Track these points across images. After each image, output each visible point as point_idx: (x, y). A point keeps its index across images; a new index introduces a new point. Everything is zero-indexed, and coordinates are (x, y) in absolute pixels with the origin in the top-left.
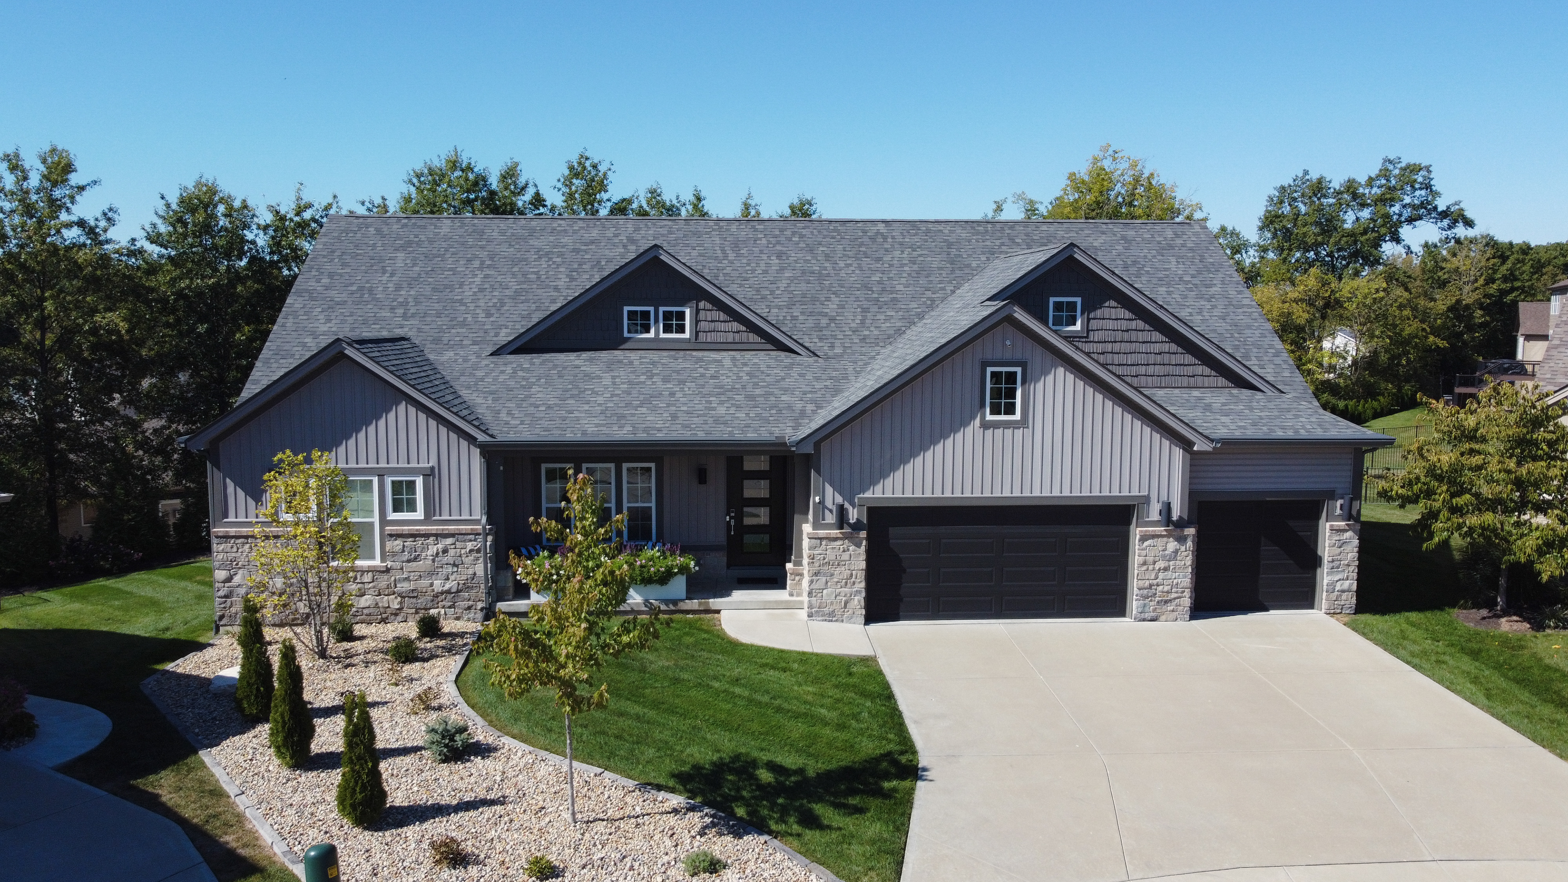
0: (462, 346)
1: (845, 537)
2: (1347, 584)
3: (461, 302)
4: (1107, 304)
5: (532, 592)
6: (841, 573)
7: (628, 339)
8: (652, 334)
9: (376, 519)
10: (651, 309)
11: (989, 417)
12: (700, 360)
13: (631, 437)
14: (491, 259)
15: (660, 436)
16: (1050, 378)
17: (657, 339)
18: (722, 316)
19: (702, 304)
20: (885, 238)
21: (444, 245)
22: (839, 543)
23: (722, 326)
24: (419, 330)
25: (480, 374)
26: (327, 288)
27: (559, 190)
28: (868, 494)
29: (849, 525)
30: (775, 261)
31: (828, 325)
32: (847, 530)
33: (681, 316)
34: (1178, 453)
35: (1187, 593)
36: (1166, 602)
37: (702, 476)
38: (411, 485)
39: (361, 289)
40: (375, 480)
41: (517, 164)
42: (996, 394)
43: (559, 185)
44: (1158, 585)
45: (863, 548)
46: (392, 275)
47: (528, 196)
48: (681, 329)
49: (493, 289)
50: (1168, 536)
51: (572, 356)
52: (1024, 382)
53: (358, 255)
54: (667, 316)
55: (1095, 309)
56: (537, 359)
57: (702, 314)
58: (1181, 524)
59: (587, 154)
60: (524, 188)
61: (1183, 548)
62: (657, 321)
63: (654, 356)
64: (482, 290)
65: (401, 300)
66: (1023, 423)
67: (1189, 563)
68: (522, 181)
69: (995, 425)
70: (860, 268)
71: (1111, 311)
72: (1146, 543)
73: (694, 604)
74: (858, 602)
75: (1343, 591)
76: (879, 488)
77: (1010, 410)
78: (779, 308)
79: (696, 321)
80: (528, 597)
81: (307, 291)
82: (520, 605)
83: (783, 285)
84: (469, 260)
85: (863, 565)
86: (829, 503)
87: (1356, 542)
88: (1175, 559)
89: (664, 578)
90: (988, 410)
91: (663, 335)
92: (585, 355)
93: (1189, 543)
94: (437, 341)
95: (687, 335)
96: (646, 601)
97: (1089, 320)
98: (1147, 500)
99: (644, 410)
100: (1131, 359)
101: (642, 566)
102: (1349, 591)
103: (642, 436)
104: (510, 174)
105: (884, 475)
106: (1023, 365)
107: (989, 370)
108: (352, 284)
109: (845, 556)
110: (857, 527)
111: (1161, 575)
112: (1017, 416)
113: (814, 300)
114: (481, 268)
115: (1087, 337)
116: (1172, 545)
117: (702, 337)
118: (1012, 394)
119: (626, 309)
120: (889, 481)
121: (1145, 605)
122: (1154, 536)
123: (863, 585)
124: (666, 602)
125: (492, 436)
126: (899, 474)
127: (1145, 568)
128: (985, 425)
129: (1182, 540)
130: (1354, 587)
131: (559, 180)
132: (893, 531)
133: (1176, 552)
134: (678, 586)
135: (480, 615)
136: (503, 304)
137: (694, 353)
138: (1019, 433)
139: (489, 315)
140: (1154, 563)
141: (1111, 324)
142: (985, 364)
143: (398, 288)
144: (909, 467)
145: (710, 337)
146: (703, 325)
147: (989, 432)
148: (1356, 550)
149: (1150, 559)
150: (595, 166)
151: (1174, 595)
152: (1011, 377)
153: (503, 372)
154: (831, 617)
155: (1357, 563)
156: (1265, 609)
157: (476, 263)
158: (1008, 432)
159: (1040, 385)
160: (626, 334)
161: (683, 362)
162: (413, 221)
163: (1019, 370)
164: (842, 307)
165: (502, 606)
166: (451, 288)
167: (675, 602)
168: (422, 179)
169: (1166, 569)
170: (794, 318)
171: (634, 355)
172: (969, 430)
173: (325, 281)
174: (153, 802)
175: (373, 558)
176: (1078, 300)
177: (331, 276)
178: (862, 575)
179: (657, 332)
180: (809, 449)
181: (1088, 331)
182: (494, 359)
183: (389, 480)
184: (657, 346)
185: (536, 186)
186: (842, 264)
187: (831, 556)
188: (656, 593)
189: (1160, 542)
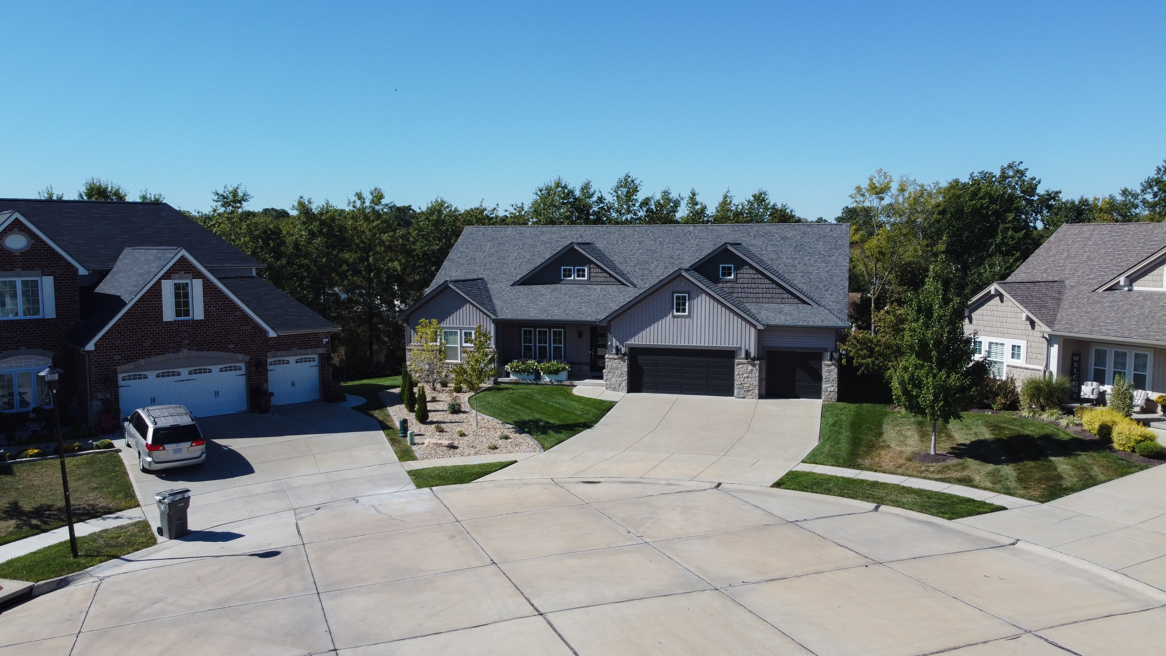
0: (502, 282)
1: (619, 358)
2: (832, 389)
3: (507, 264)
4: (745, 267)
5: (511, 375)
6: (618, 372)
7: (563, 280)
8: (572, 278)
9: (459, 346)
10: (572, 268)
11: (675, 313)
12: (589, 288)
13: (545, 318)
14: (523, 245)
15: (555, 318)
16: (699, 298)
17: (574, 280)
18: (600, 271)
19: (592, 266)
20: (690, 233)
21: (507, 239)
22: (617, 360)
23: (600, 275)
24: (488, 276)
25: (503, 293)
26: (459, 258)
27: (611, 194)
28: (629, 342)
29: (622, 354)
30: (638, 245)
31: (648, 274)
32: (620, 356)
33: (584, 270)
34: (753, 330)
35: (757, 388)
36: (748, 391)
37: (580, 335)
38: (470, 333)
39: (471, 258)
40: (459, 331)
41: (589, 182)
42: (678, 304)
43: (612, 192)
44: (744, 384)
45: (626, 363)
46: (484, 252)
47: (595, 198)
48: (583, 276)
49: (520, 258)
50: (748, 364)
51: (541, 286)
52: (689, 300)
53: (473, 244)
54: (579, 270)
55: (740, 270)
56: (527, 287)
57: (592, 270)
58: (754, 359)
59: (629, 175)
60: (593, 194)
61: (755, 369)
62: (574, 272)
63: (571, 286)
64: (516, 259)
65: (485, 263)
66: (689, 316)
67: (757, 375)
68: (592, 191)
69: (678, 317)
70: (673, 248)
71: (746, 270)
72: (739, 366)
73: (568, 383)
74: (625, 384)
75: (831, 392)
76: (633, 340)
77: (684, 310)
78: (631, 266)
79: (589, 273)
80: (509, 376)
81: (451, 259)
82: (506, 380)
83: (635, 256)
84: (514, 246)
85: (626, 370)
86: (614, 345)
87: (836, 370)
88: (751, 373)
89: (557, 372)
90: (675, 310)
91: (576, 278)
92: (546, 286)
93: (757, 367)
94: (494, 280)
95: (586, 278)
96: (551, 381)
97: (737, 274)
98: (740, 348)
99: (555, 308)
100: (755, 291)
101: (548, 367)
102: (834, 391)
103: (549, 318)
104: (586, 188)
105: (635, 335)
106: (689, 293)
107: (675, 295)
108: (468, 257)
109: (620, 366)
110: (624, 355)
111: (746, 380)
112: (687, 313)
113: (647, 263)
114: (518, 249)
115: (736, 281)
116: (750, 368)
117: (592, 279)
118: (684, 305)
119: (563, 268)
120: (637, 337)
121: (739, 392)
122: (742, 364)
123: (626, 377)
124: (558, 381)
125: (496, 316)
126: (640, 334)
127: (739, 376)
128: (674, 317)
129: (754, 365)
130: (836, 390)
131: (612, 189)
132: (639, 357)
133: (752, 370)
134: (564, 375)
135: (492, 382)
136: (522, 264)
137: (588, 286)
138: (687, 320)
139: (515, 269)
140: (743, 375)
141: (746, 276)
142: (673, 293)
143: (485, 258)
144: (644, 332)
145: (595, 279)
146: (592, 274)
147: (675, 319)
148: (836, 374)
149: (741, 373)
150: (633, 181)
151: (751, 388)
152: (684, 298)
153: (512, 292)
154: (614, 389)
155: (837, 380)
156: (799, 398)
157: (517, 247)
158: (683, 320)
159: (695, 301)
160: (562, 278)
161: (582, 290)
162: (497, 228)
163: (687, 295)
164: (657, 266)
165: (500, 380)
166: (504, 258)
167: (561, 382)
168: (542, 192)
169: (748, 377)
170: (635, 271)
171: (563, 286)
172: (668, 318)
173: (459, 255)
174: (372, 416)
175: (457, 359)
176: (732, 266)
177: (461, 253)
178: (626, 374)
179: (574, 277)
180: (605, 324)
181: (737, 279)
182: (511, 287)
183: (463, 331)
184: (574, 282)
185: (600, 192)
186: (666, 246)
187: (614, 365)
188: (554, 377)
189: (745, 366)
